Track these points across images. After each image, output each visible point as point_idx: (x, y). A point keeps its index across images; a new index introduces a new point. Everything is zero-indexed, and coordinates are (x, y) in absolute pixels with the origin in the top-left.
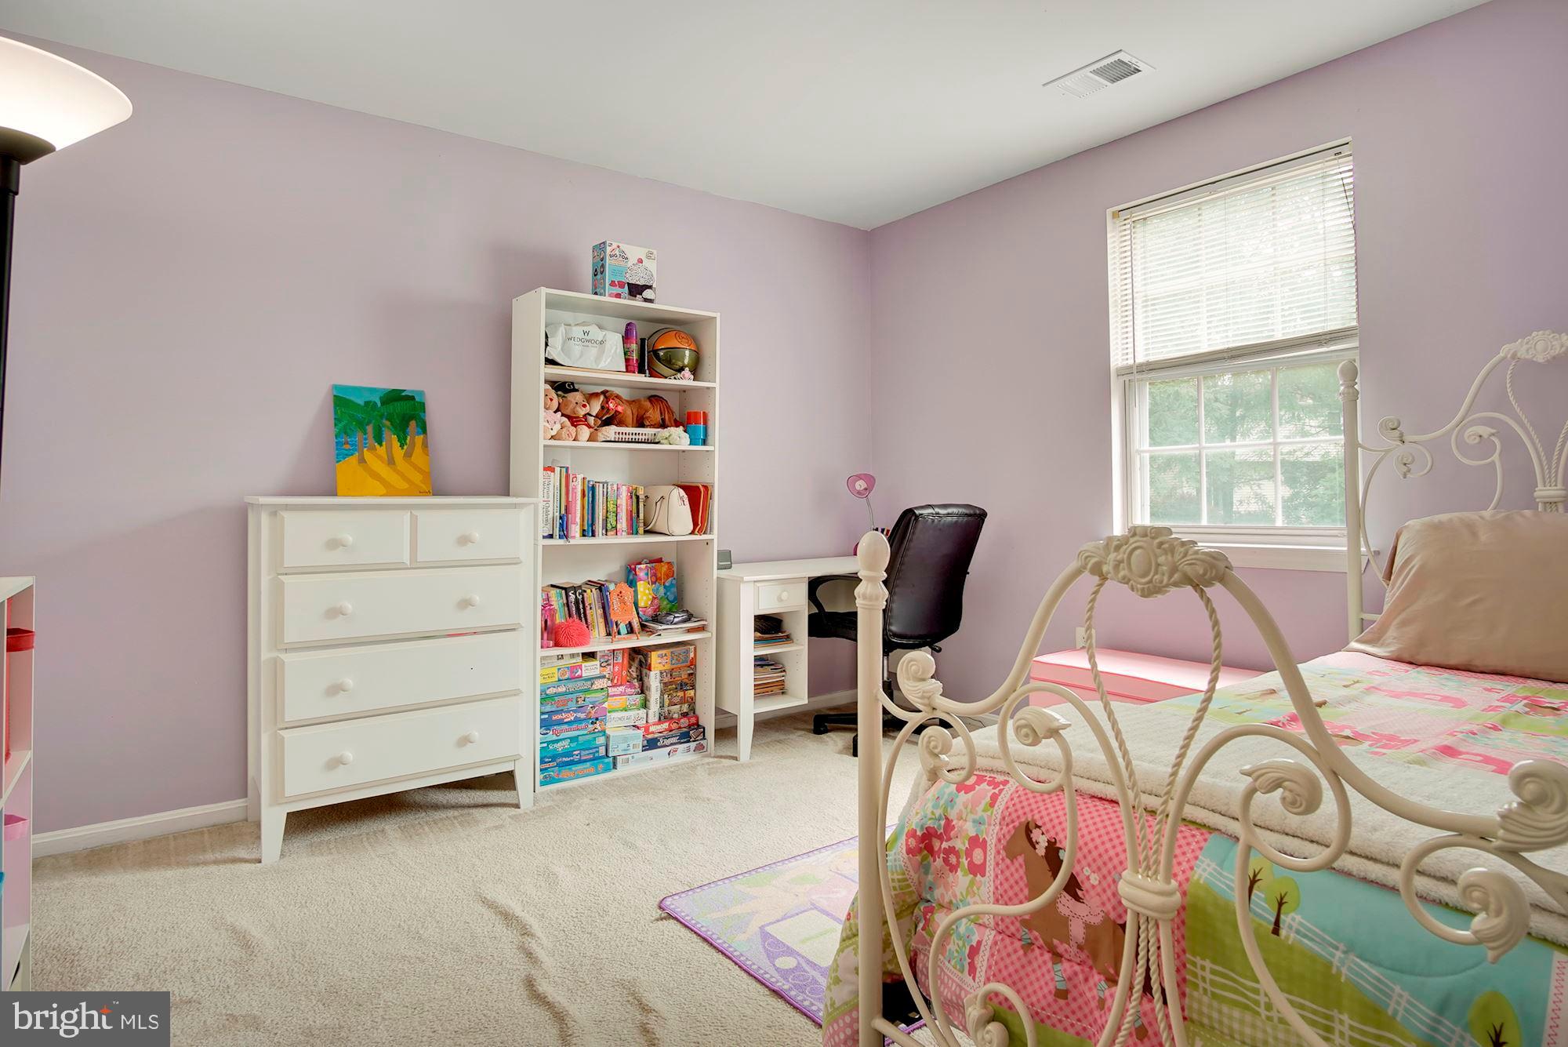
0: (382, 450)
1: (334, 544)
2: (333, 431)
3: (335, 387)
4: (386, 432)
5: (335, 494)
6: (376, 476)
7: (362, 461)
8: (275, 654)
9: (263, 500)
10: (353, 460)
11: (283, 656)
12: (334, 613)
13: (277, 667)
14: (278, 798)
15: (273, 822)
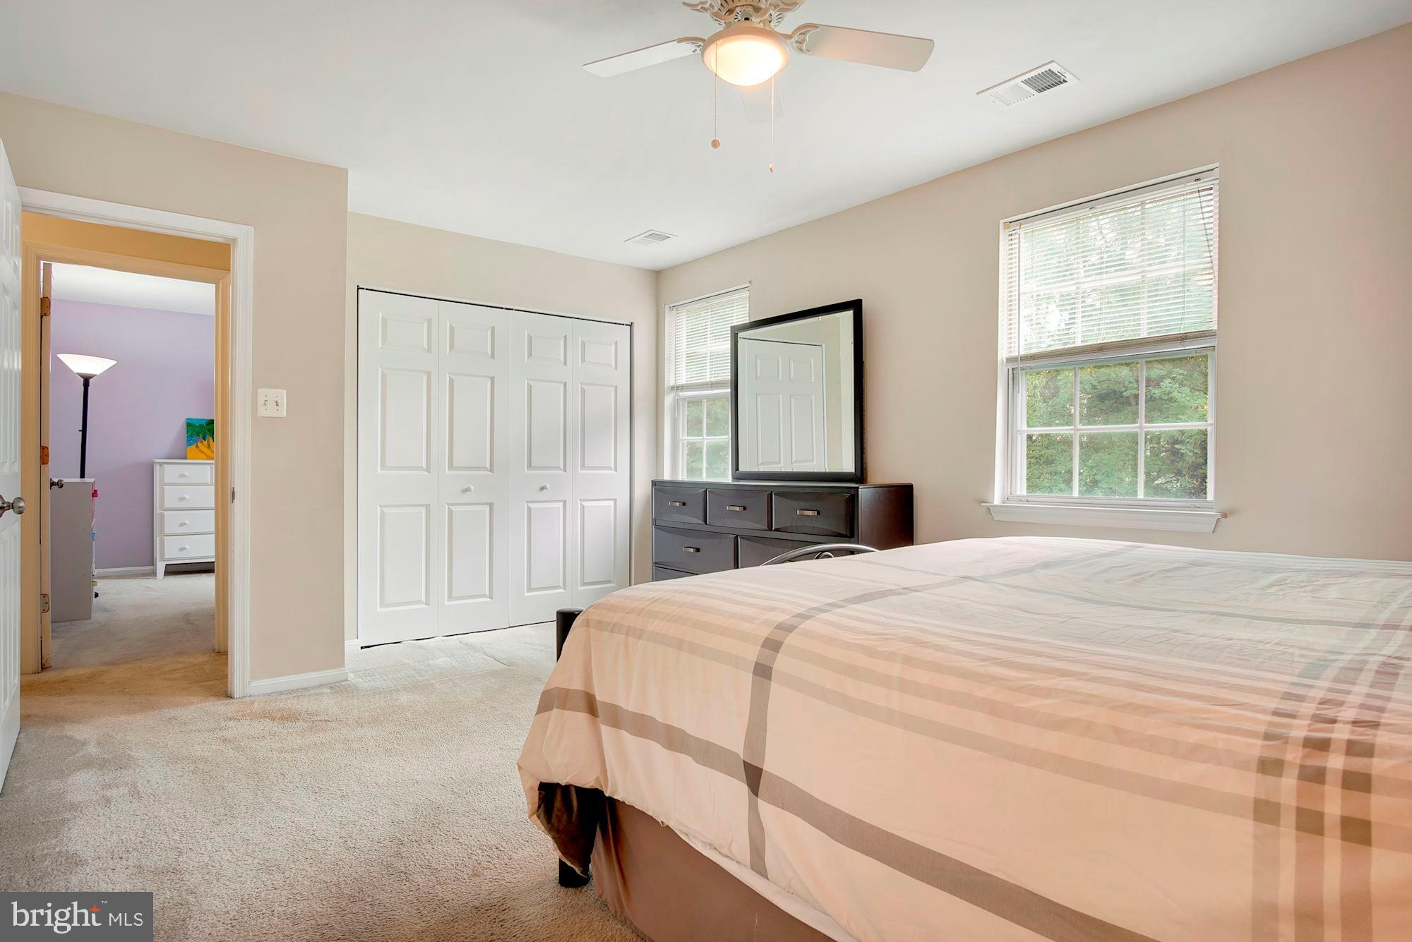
0: (205, 443)
1: (182, 476)
2: (186, 435)
3: (188, 419)
4: (207, 436)
5: (186, 459)
6: (202, 452)
7: (197, 446)
8: (161, 511)
9: (157, 461)
10: (194, 446)
11: (165, 512)
12: (182, 499)
13: (162, 516)
14: (162, 559)
15: (161, 568)
